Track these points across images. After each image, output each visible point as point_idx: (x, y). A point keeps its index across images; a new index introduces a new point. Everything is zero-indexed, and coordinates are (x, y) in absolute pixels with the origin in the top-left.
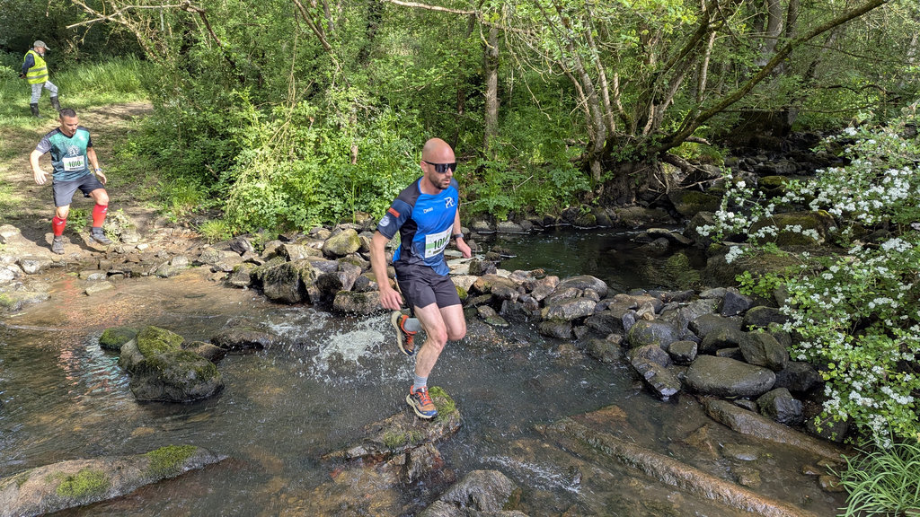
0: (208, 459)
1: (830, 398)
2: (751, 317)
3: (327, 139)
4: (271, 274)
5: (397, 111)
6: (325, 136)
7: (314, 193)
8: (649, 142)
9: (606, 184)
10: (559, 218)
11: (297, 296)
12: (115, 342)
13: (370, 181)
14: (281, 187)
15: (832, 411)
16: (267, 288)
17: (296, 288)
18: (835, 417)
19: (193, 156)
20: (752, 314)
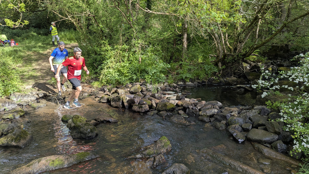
0: (93, 157)
1: (296, 144)
2: (270, 116)
3: (132, 56)
4: (113, 99)
5: (154, 46)
6: (131, 55)
7: (127, 73)
8: (238, 56)
9: (223, 70)
10: (207, 81)
11: (121, 106)
12: (66, 119)
13: (145, 69)
14: (117, 71)
15: (296, 149)
16: (112, 103)
17: (121, 103)
18: (297, 151)
19: (90, 61)
20: (271, 115)
